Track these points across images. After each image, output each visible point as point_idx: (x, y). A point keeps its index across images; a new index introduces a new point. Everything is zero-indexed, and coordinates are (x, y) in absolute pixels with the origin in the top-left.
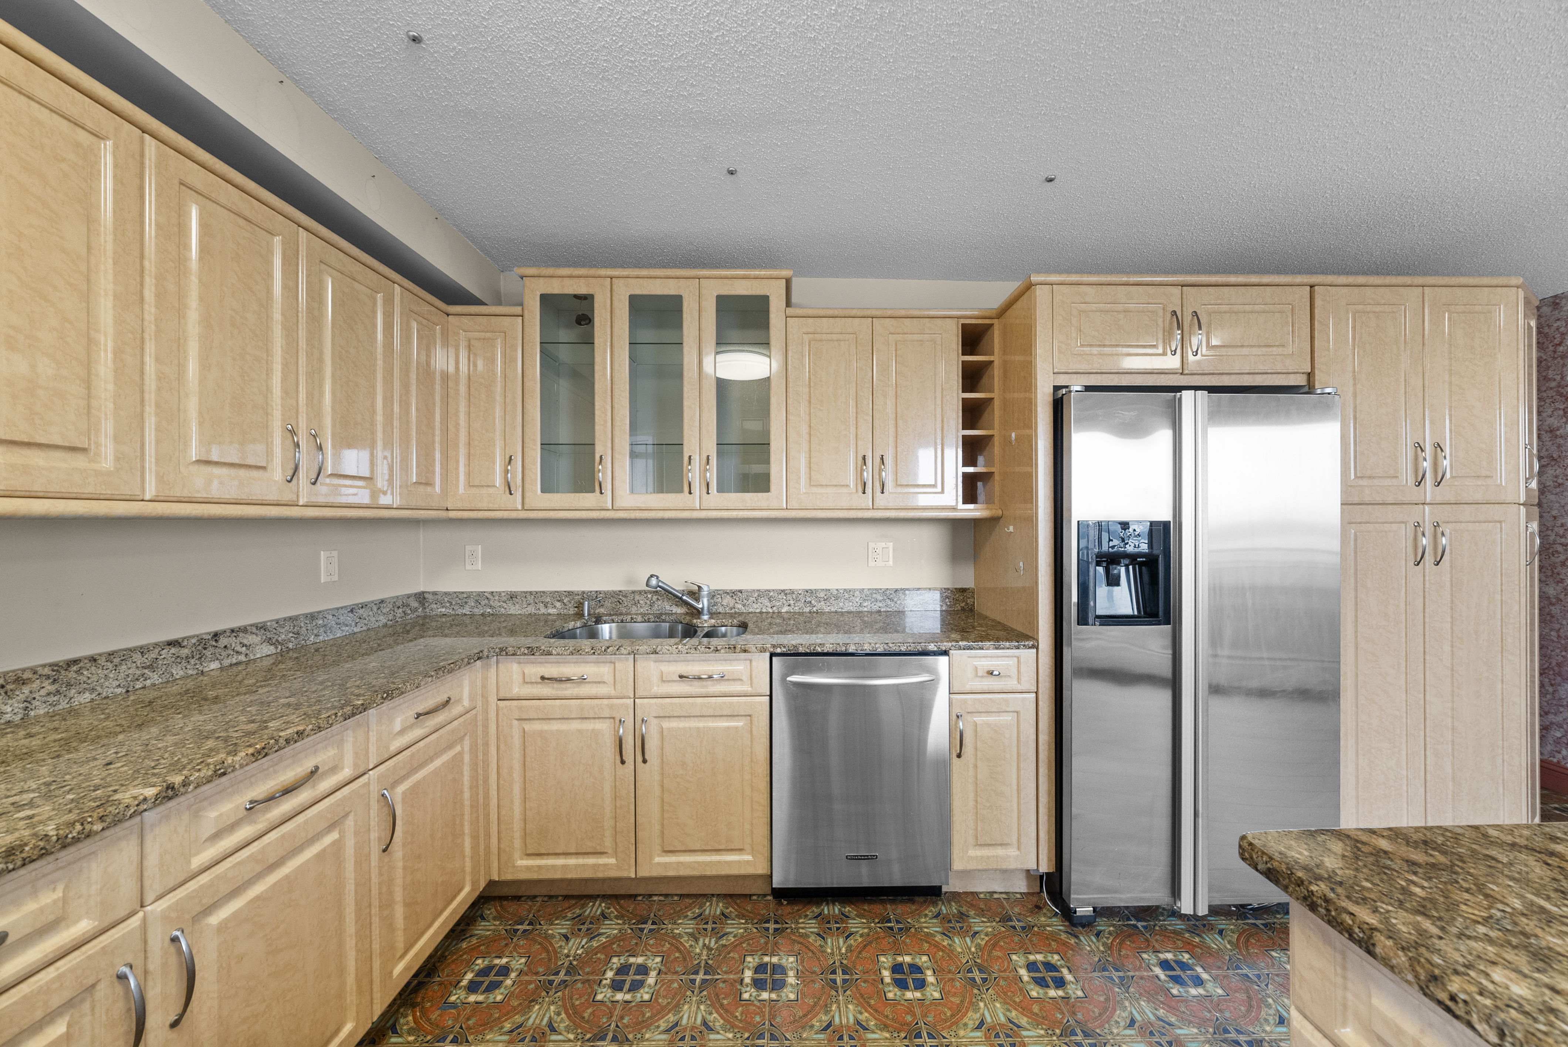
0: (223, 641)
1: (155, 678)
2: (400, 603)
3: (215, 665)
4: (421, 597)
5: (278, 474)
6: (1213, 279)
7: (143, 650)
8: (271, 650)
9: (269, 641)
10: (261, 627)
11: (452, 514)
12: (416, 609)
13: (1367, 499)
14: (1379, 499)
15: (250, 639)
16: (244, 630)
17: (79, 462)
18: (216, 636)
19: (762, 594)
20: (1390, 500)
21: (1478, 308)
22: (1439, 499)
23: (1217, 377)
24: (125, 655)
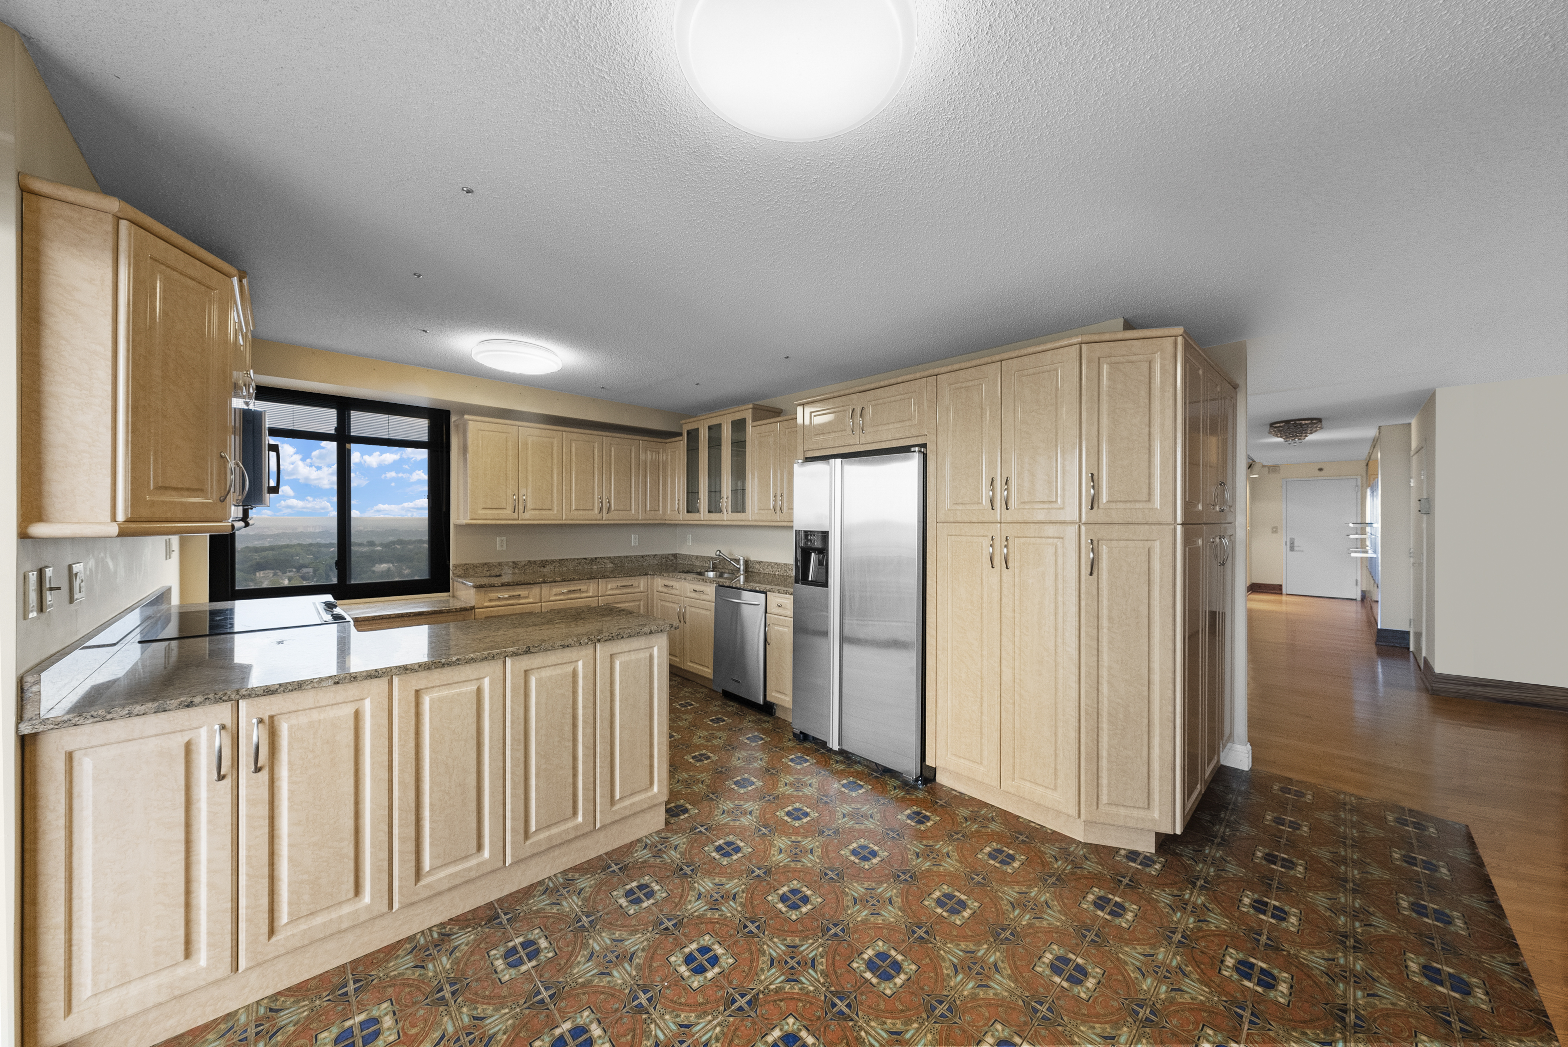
0: (598, 560)
1: (580, 567)
2: (666, 557)
3: (595, 567)
4: (675, 556)
5: (596, 511)
6: (872, 386)
7: (578, 559)
8: (612, 565)
9: (612, 563)
10: (609, 558)
11: (667, 522)
12: (672, 560)
13: (959, 519)
14: (966, 519)
15: (605, 561)
16: (604, 558)
17: (551, 512)
18: (596, 558)
19: (769, 564)
20: (974, 519)
21: (1045, 368)
22: (1009, 519)
23: (879, 444)
24: (574, 560)
